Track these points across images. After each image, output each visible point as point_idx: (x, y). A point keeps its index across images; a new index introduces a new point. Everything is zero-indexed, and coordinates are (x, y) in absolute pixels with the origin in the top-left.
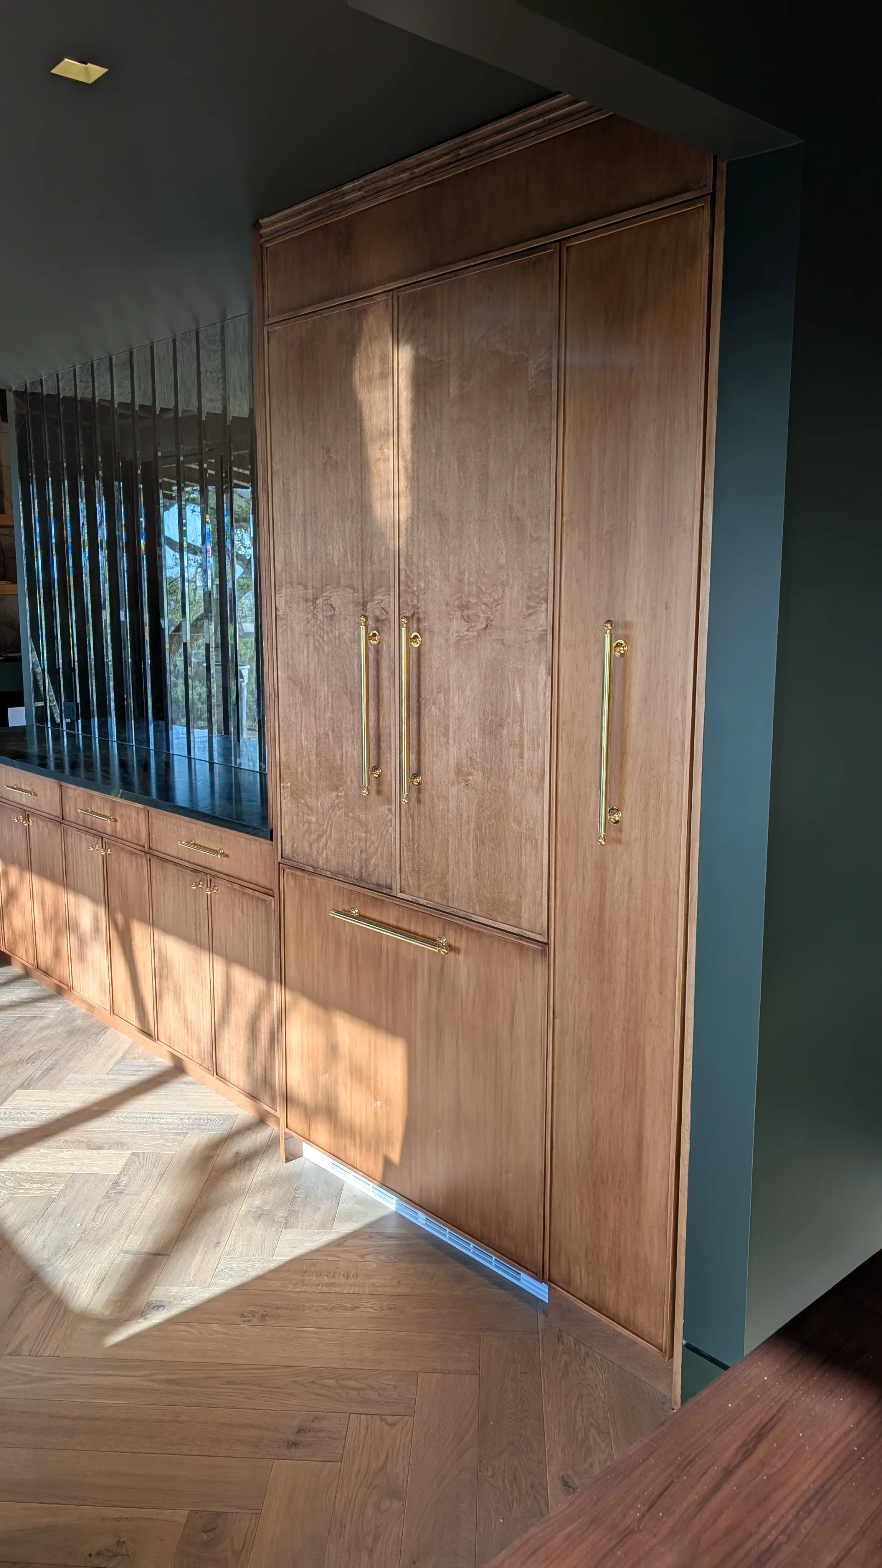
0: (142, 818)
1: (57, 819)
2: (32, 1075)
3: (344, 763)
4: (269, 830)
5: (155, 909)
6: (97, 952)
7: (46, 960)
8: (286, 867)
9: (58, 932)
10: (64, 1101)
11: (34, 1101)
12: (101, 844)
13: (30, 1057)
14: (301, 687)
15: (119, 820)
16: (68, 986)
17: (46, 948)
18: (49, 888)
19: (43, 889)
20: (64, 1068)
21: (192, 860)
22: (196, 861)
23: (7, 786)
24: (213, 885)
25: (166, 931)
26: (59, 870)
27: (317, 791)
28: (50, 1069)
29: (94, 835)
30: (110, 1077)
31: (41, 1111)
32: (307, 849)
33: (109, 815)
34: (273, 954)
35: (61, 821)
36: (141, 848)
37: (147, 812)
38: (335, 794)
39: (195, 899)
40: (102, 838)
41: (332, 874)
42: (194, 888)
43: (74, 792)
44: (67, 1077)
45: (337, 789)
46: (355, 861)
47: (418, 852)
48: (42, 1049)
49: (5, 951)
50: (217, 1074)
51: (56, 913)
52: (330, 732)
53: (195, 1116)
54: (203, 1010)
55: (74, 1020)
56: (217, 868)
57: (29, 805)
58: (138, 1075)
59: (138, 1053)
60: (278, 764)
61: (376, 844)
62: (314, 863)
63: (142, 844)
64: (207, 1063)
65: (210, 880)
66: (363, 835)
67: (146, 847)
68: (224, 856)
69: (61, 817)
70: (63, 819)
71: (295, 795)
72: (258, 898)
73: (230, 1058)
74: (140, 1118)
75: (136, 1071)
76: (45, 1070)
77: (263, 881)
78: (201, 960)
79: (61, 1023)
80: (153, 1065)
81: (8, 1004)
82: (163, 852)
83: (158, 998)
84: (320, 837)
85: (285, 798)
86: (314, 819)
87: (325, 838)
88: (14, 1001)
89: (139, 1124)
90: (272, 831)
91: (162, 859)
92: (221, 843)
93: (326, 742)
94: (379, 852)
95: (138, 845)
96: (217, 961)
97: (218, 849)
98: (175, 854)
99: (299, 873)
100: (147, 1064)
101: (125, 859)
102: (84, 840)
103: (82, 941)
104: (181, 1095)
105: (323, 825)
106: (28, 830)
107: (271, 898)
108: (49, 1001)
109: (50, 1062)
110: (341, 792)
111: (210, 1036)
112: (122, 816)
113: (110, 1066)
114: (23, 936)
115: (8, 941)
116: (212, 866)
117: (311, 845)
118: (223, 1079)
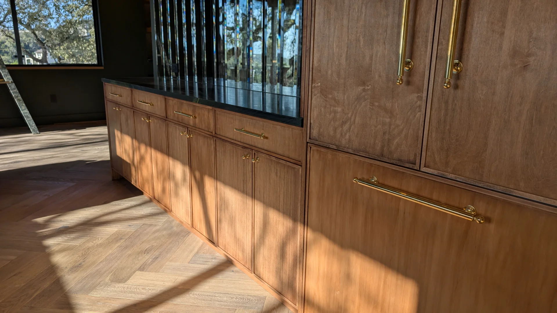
0: (211, 115)
1: (164, 118)
2: (146, 262)
3: (373, 62)
4: (301, 119)
5: (218, 171)
6: (184, 192)
7: (158, 194)
8: (313, 146)
9: (164, 180)
10: (163, 281)
11: (146, 280)
12: (187, 132)
13: (147, 249)
14: (336, 6)
15: (197, 117)
16: (169, 210)
17: (158, 187)
18: (159, 156)
19: (157, 157)
20: (165, 257)
21: (242, 141)
22: (245, 141)
23: (139, 101)
24: (256, 157)
25: (225, 183)
26: (165, 147)
27: (344, 87)
28: (156, 258)
29: (183, 126)
30: (190, 265)
31: (149, 287)
32: (332, 133)
33: (192, 114)
34: (299, 204)
35: (166, 119)
36: (210, 134)
37: (214, 111)
38: (360, 88)
39: (244, 165)
40: (188, 128)
41: (354, 151)
42: (244, 158)
43: (173, 102)
44: (166, 264)
45: (364, 83)
46: (377, 141)
47: (450, 132)
48: (153, 244)
49: (139, 188)
50: (254, 273)
51: (163, 170)
52: (361, 38)
53: (240, 296)
54: (247, 233)
55: (172, 227)
56: (259, 146)
57: (150, 111)
58: (206, 264)
59: (206, 249)
60: (311, 69)
61: (401, 127)
62: (337, 143)
63: (211, 131)
64: (249, 265)
65: (255, 153)
66: (388, 120)
67: (213, 133)
68: (265, 138)
69: (165, 117)
70: (167, 118)
71: (324, 92)
72: (289, 166)
73: (263, 265)
74: (207, 296)
75: (205, 262)
76: (154, 259)
77: (293, 155)
78: (246, 203)
79: (165, 229)
80: (215, 258)
81: (139, 216)
82: (224, 135)
83: (219, 221)
84: (344, 123)
85: (315, 95)
86: (339, 109)
87: (349, 123)
88: (142, 215)
89: (207, 300)
90: (303, 120)
91: (223, 140)
92: (263, 129)
93: (356, 46)
94: (404, 133)
95: (209, 131)
96: (257, 205)
97: (260, 134)
98: (231, 137)
99: (323, 150)
100: (211, 257)
101: (201, 140)
102: (177, 129)
103: (176, 185)
104: (231, 280)
105: (348, 114)
106: (149, 124)
107: (301, 167)
108: (160, 215)
109: (157, 253)
110: (368, 86)
111: (251, 249)
112: (199, 114)
113: (190, 257)
114: (147, 180)
115: (140, 183)
116: (256, 144)
117: (335, 130)
118: (259, 277)
